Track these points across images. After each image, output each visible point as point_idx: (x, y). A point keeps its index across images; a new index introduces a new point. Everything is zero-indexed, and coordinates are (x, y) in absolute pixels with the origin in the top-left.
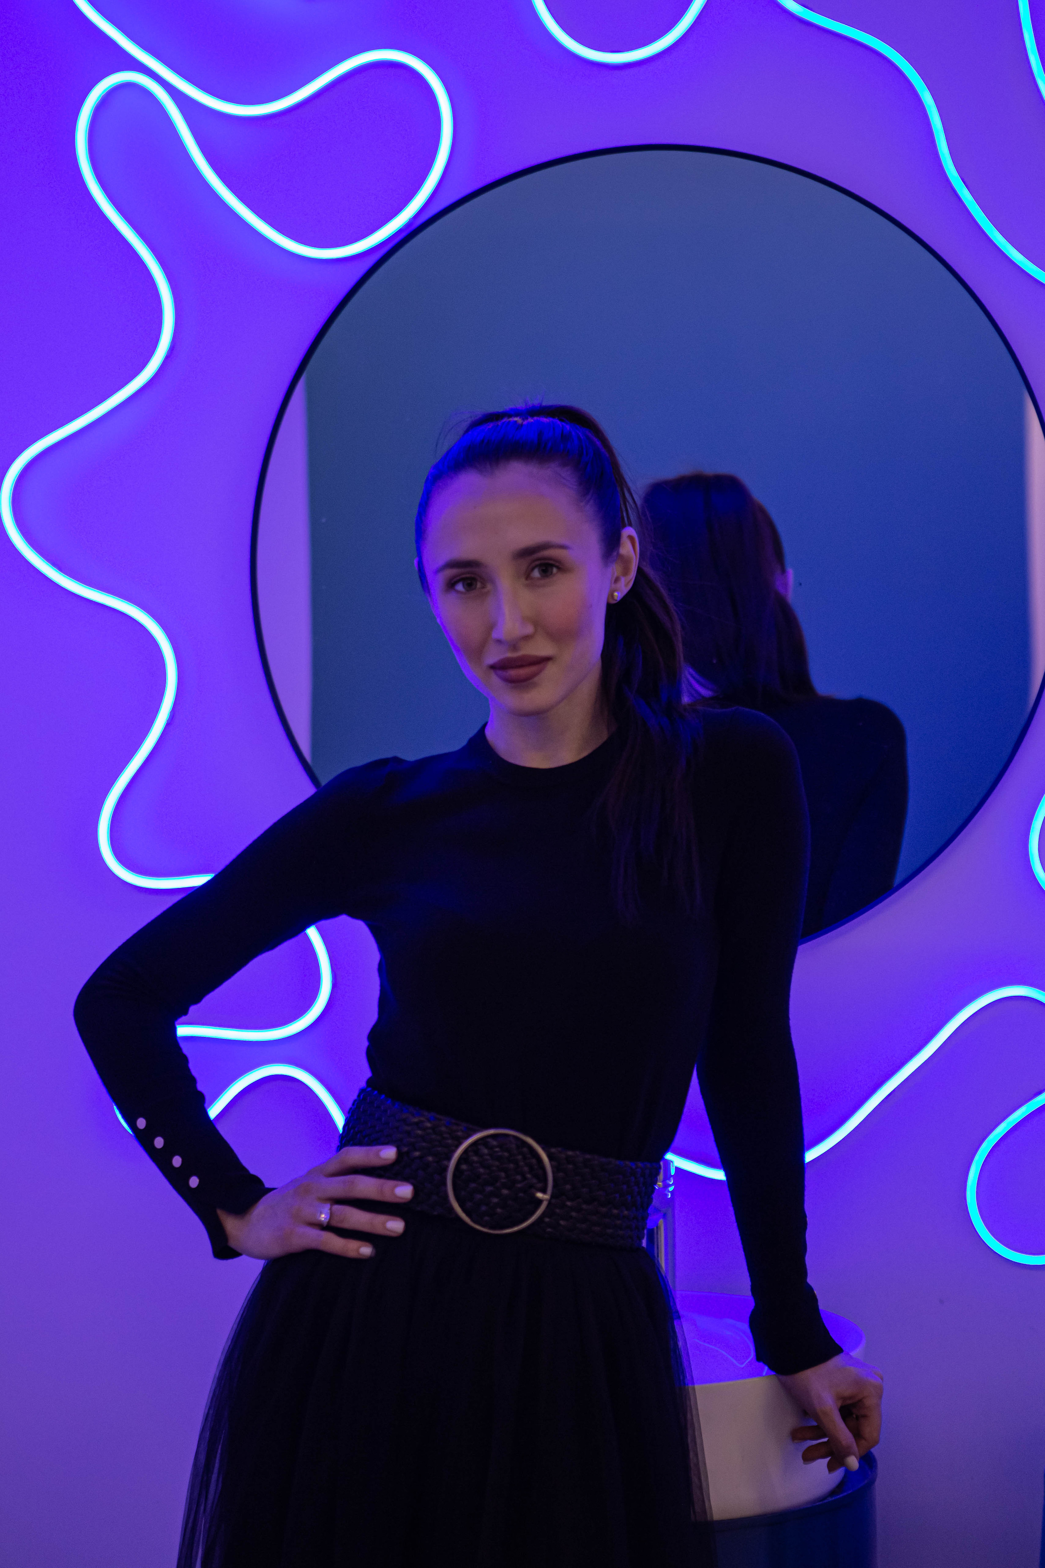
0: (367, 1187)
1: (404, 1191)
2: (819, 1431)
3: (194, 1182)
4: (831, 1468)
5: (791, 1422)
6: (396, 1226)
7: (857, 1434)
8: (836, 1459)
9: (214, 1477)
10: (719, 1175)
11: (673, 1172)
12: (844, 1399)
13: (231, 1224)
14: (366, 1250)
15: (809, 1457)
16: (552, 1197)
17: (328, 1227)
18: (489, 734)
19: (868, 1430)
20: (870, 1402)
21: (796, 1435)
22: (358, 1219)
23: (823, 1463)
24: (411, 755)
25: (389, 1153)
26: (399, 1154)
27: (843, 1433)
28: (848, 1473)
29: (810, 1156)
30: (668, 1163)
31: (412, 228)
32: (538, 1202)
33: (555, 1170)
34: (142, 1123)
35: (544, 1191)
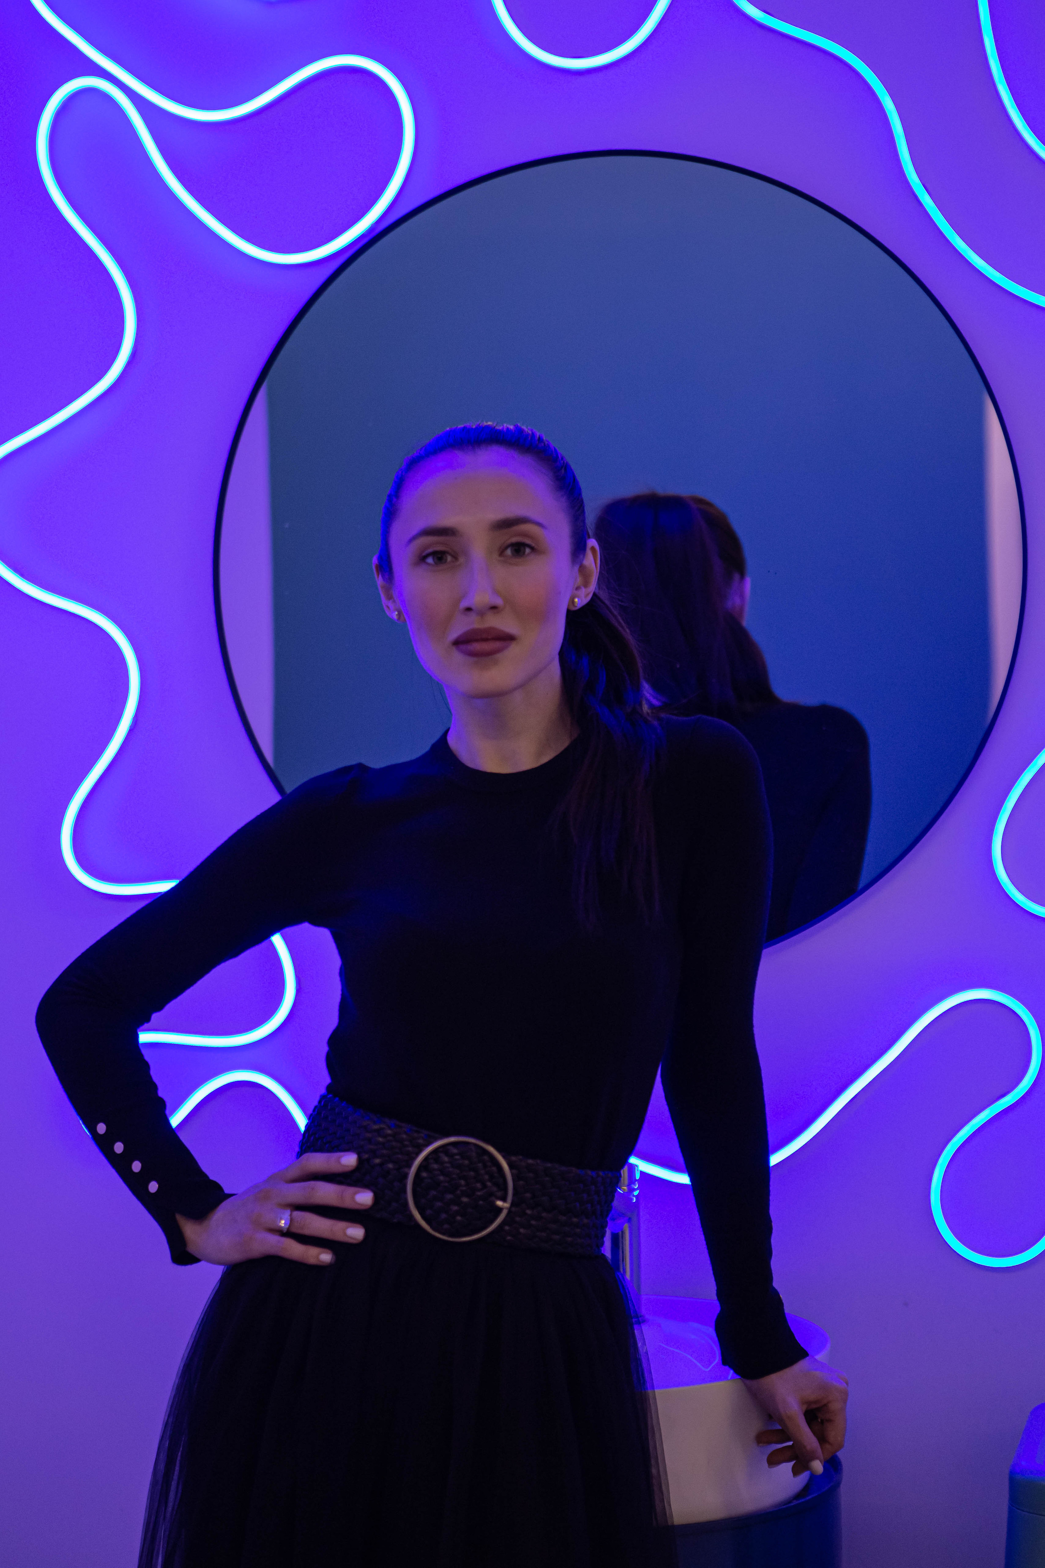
0: (326, 1193)
1: (365, 1198)
2: (784, 1434)
3: (153, 1187)
4: (796, 1472)
5: (756, 1425)
6: (356, 1233)
7: (822, 1439)
8: (801, 1463)
9: (174, 1484)
11: (638, 1176)
12: (809, 1403)
13: (190, 1230)
14: (326, 1257)
15: (773, 1460)
16: (516, 1202)
17: (288, 1234)
19: (833, 1434)
20: (835, 1406)
21: (761, 1439)
22: (317, 1225)
23: (787, 1467)
24: (376, 761)
25: (350, 1160)
26: (360, 1160)
27: (808, 1437)
28: (813, 1477)
30: (632, 1168)
31: (374, 234)
32: (500, 1210)
33: (516, 1178)
34: (101, 1128)
35: (504, 1199)
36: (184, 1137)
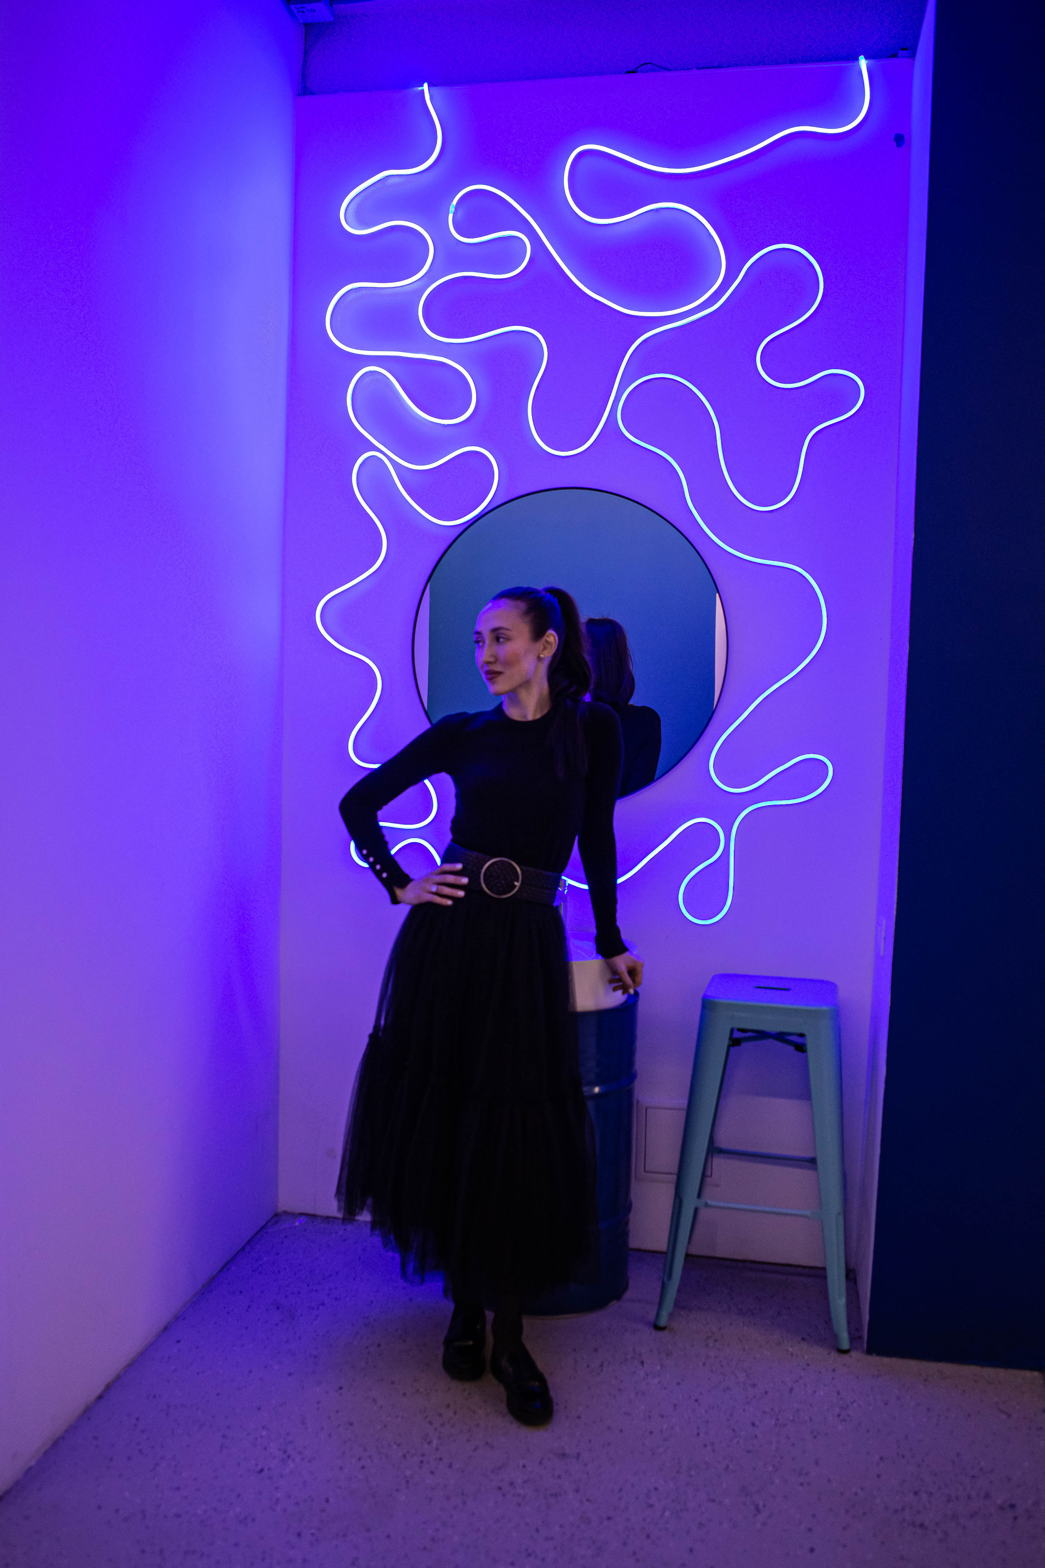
0: (451, 879)
1: (465, 881)
2: (620, 980)
3: (385, 875)
4: (623, 993)
5: (608, 976)
6: (461, 894)
7: (634, 981)
8: (625, 989)
9: (390, 985)
10: (585, 887)
11: (567, 885)
12: (629, 968)
13: (399, 892)
14: (450, 902)
15: (615, 989)
16: (522, 884)
17: (436, 894)
18: (504, 708)
19: (638, 979)
20: (639, 969)
21: (611, 981)
22: (447, 891)
23: (620, 992)
24: (472, 711)
25: (459, 866)
26: (464, 867)
27: (628, 979)
28: (629, 995)
29: (620, 881)
30: (565, 881)
31: (481, 515)
32: (515, 886)
33: (523, 873)
34: (365, 852)
35: (518, 881)
36: (397, 859)
